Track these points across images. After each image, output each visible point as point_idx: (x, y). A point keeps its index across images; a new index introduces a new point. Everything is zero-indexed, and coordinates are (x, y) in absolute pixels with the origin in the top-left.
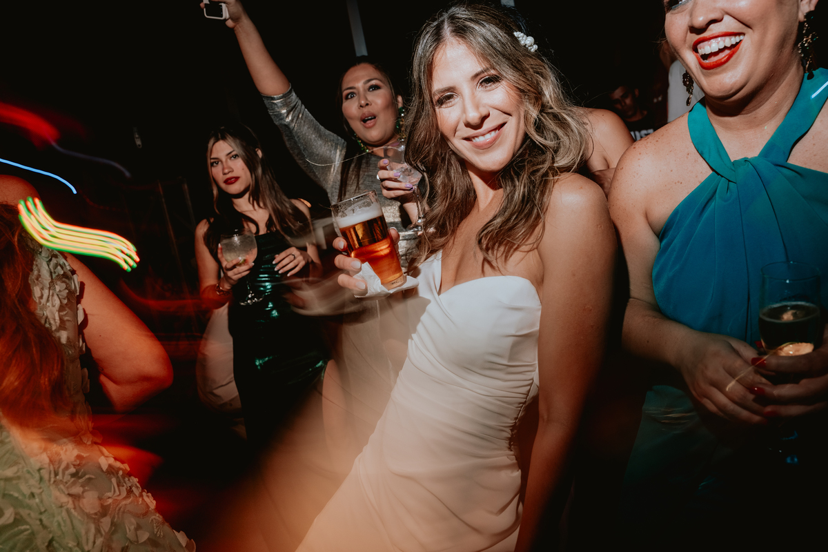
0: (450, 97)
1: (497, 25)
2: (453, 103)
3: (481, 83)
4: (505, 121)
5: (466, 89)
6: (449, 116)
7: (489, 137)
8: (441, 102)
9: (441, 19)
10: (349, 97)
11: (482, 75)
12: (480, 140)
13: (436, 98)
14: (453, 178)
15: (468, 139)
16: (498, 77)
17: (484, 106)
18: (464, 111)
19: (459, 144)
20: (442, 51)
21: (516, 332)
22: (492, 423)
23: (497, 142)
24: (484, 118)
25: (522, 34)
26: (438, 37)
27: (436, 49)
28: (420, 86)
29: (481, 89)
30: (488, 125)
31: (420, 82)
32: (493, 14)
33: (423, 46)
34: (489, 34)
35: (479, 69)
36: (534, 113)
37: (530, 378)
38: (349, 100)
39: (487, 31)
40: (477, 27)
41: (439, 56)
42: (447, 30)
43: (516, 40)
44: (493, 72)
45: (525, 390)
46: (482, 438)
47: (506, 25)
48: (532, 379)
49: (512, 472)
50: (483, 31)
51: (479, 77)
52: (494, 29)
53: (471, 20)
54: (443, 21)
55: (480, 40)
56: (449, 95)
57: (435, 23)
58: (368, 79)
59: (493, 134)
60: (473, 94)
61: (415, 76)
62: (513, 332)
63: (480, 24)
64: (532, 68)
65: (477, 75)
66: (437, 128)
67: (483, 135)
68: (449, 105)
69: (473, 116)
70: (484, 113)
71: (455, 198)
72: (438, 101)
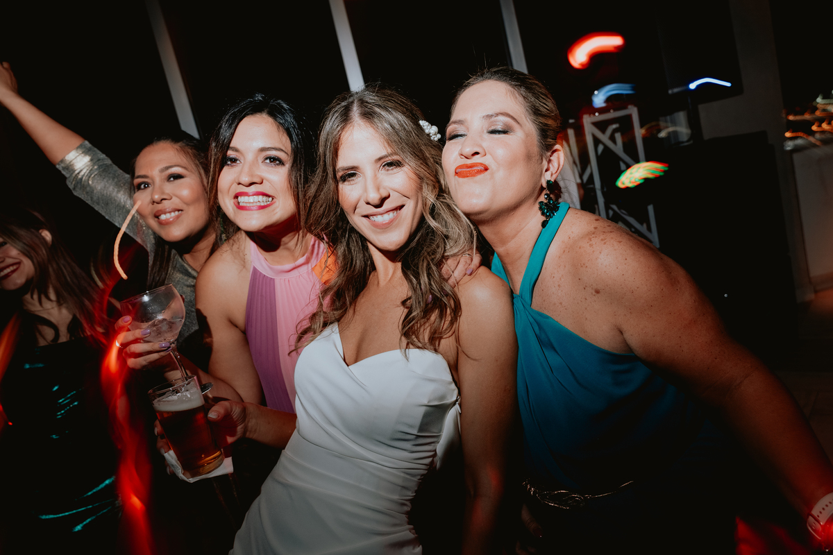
0: (353, 175)
1: (404, 113)
2: (356, 181)
3: (384, 166)
4: (404, 203)
5: (368, 169)
6: (350, 193)
7: (387, 218)
8: (345, 178)
9: (351, 100)
10: (142, 186)
11: (387, 159)
12: (379, 219)
13: (339, 174)
14: (353, 251)
15: (367, 216)
16: (400, 163)
17: (385, 188)
18: (365, 190)
19: (358, 221)
20: (349, 132)
21: (429, 402)
22: (396, 497)
23: (394, 224)
24: (383, 200)
25: (427, 123)
26: (346, 117)
27: (343, 129)
28: (325, 161)
29: (383, 171)
30: (387, 205)
31: (325, 157)
32: (401, 101)
33: (330, 124)
34: (395, 121)
35: (384, 153)
36: (431, 198)
37: (434, 449)
38: (140, 191)
39: (394, 118)
40: (383, 113)
41: (346, 136)
42: (356, 111)
43: (420, 128)
44: (396, 157)
45: (428, 461)
46: (386, 514)
47: (413, 115)
48: (435, 451)
49: (414, 548)
50: (390, 118)
51: (382, 161)
52: (401, 117)
53: (379, 106)
54: (352, 102)
55: (386, 125)
56: (351, 174)
57: (343, 104)
58: (165, 166)
59: (391, 215)
60: (376, 176)
61: (321, 150)
62: (426, 402)
63: (387, 110)
64: (433, 158)
65: (380, 159)
66: (338, 203)
67: (382, 214)
68: (352, 182)
69: (374, 197)
70: (384, 194)
71: (354, 270)
72: (341, 177)
